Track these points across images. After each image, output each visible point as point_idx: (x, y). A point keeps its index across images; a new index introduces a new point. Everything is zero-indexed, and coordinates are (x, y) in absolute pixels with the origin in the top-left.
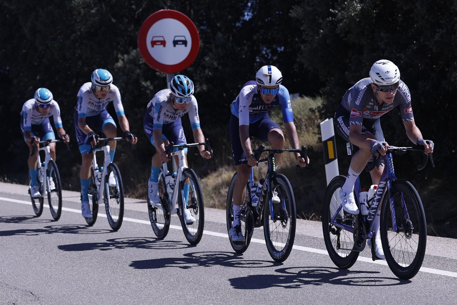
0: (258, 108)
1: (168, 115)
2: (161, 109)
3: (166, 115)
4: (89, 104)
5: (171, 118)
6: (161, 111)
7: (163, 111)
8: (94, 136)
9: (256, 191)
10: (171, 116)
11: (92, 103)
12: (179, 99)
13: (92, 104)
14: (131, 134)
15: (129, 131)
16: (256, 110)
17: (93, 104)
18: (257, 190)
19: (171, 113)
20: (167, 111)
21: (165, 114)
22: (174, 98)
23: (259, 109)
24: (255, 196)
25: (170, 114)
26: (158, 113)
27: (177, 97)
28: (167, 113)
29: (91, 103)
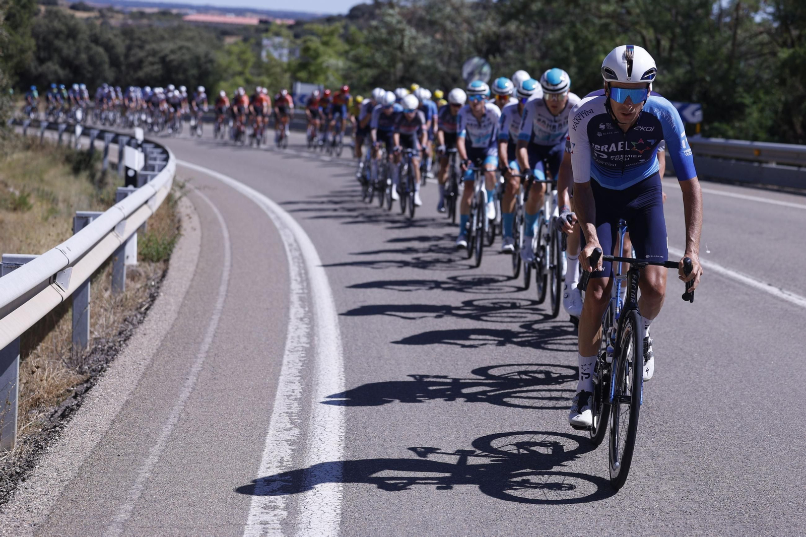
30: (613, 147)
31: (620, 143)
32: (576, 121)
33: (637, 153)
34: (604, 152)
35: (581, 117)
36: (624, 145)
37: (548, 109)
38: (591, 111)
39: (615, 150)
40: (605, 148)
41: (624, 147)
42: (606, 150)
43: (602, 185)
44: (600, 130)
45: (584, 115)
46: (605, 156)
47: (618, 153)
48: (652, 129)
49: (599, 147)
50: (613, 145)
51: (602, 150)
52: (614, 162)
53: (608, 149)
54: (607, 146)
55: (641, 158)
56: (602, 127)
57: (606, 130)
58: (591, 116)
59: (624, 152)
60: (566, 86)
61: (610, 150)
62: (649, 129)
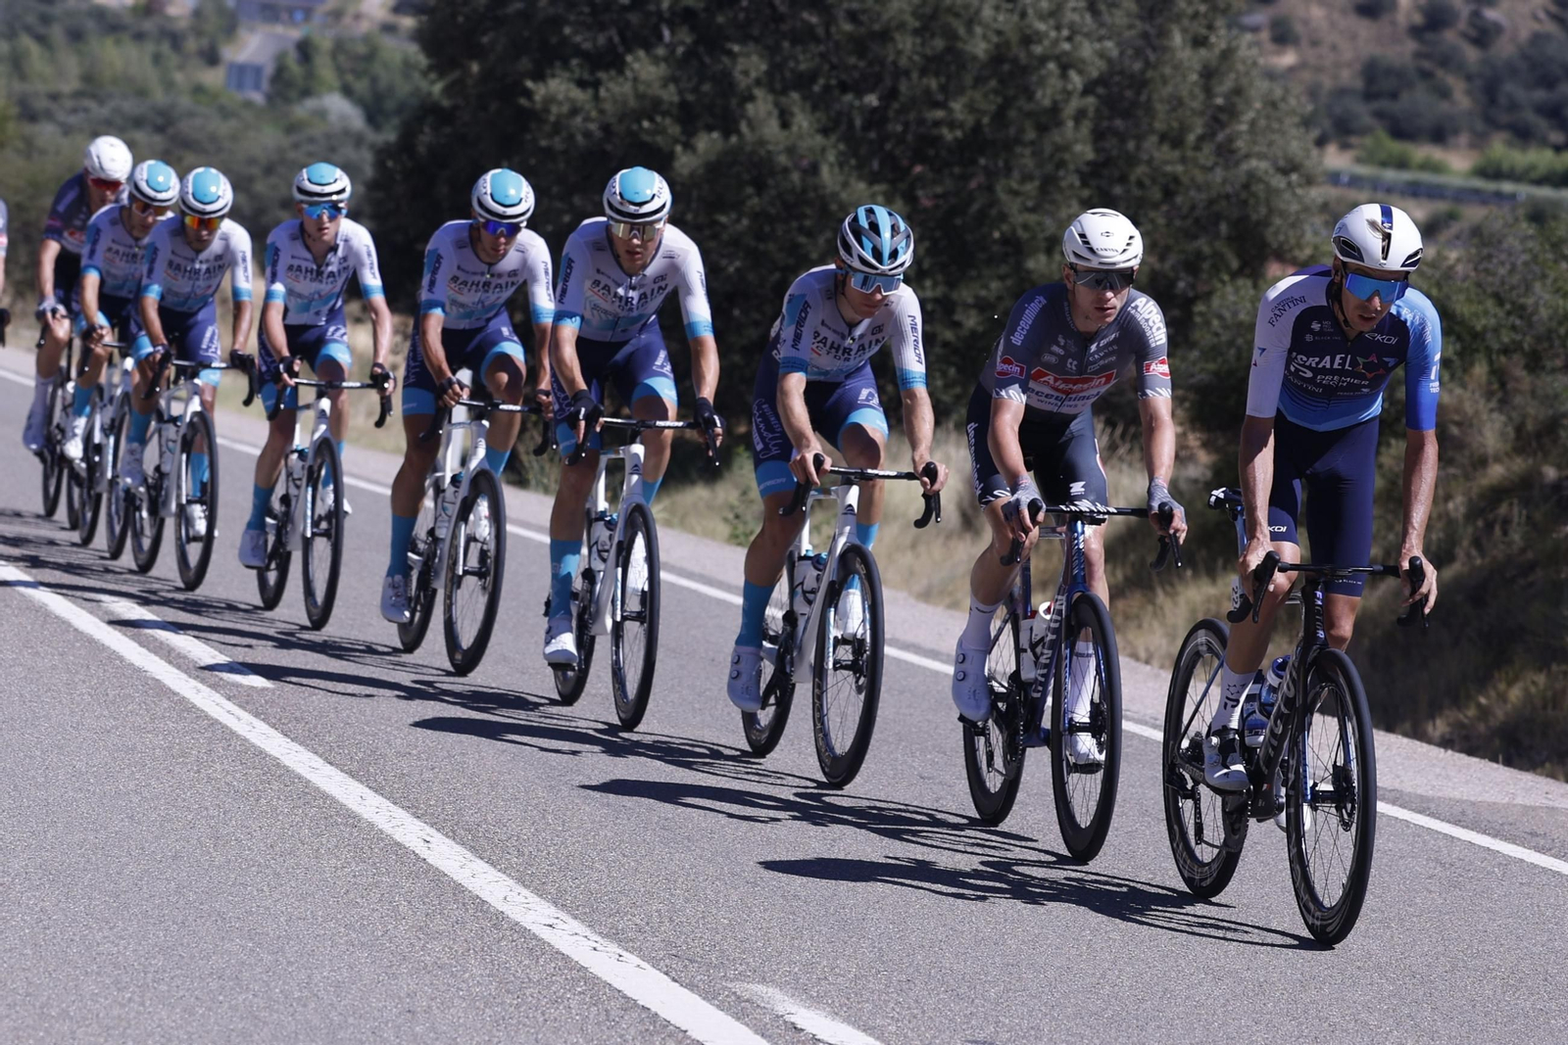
0: (1332, 362)
1: (825, 338)
2: (807, 313)
3: (819, 339)
4: (596, 290)
5: (833, 351)
6: (805, 318)
7: (813, 321)
8: (583, 410)
9: (1260, 694)
10: (833, 343)
11: (606, 286)
12: (860, 277)
13: (603, 288)
14: (716, 417)
15: (711, 401)
16: (1324, 371)
17: (609, 291)
18: (1264, 694)
19: (835, 331)
20: (823, 323)
21: (817, 334)
22: (847, 273)
23: (1336, 366)
24: (1254, 712)
25: (831, 337)
26: (794, 326)
27: (856, 270)
28: (824, 332)
29: (601, 286)
30: (1327, 362)
31: (1338, 357)
32: (1277, 312)
33: (1362, 377)
34: (1310, 368)
35: (1287, 307)
36: (1344, 360)
37: (617, 257)
38: (1303, 299)
39: (1328, 366)
40: (1313, 361)
41: (1343, 364)
42: (1314, 365)
43: (1289, 418)
44: (1312, 332)
45: (1291, 305)
46: (1309, 374)
47: (1332, 372)
48: (1394, 341)
49: (1305, 359)
50: (1328, 358)
51: (1307, 364)
52: (1320, 385)
53: (1317, 364)
54: (1317, 359)
55: (1365, 386)
56: (1316, 326)
57: (1321, 333)
58: (1302, 307)
59: (1342, 372)
60: (664, 206)
61: (1320, 366)
62: (1389, 340)
